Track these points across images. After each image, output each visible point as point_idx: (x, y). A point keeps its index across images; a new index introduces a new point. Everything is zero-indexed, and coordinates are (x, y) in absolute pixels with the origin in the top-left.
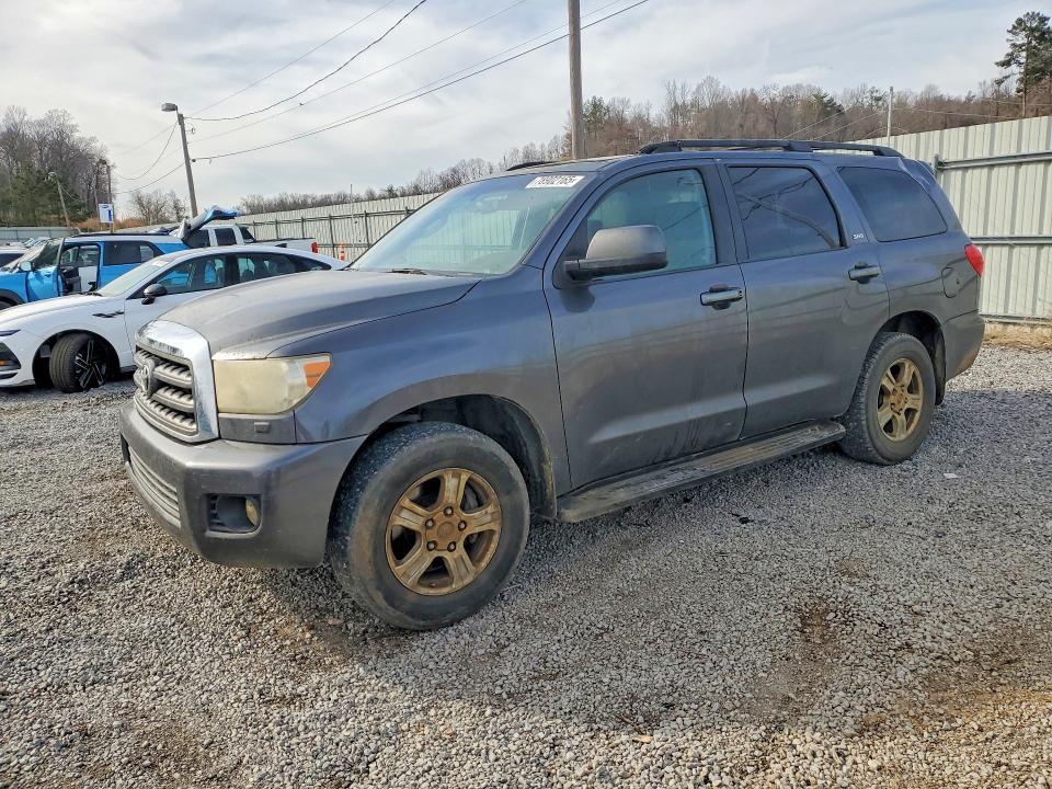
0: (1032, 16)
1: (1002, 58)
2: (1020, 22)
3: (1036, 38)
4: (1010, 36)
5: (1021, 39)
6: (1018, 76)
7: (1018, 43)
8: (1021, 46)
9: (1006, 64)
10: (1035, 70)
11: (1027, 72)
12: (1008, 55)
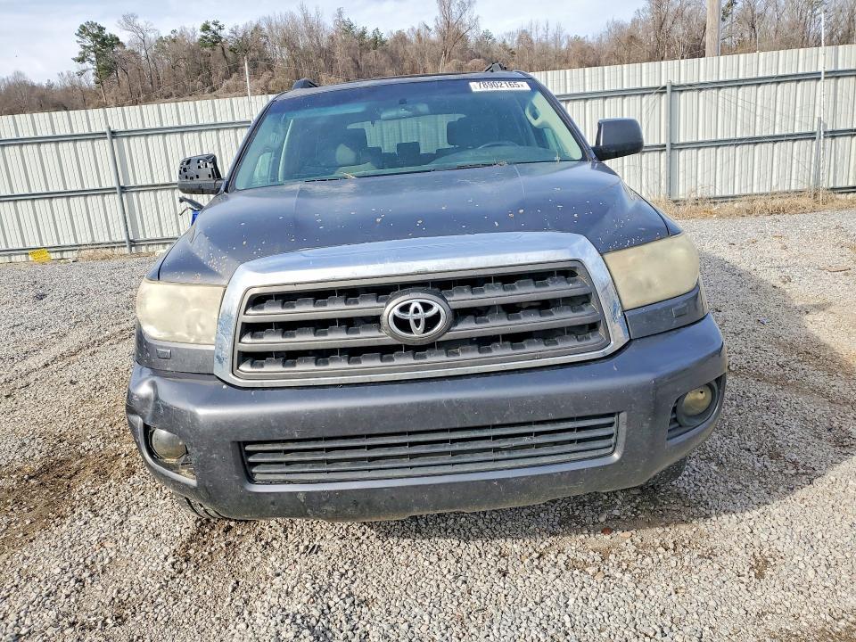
0: (93, 25)
1: (77, 56)
2: (83, 28)
3: (99, 43)
4: (78, 39)
5: (88, 42)
6: (93, 71)
7: (86, 45)
8: (89, 48)
9: (81, 60)
10: (105, 68)
11: (99, 69)
12: (80, 53)
